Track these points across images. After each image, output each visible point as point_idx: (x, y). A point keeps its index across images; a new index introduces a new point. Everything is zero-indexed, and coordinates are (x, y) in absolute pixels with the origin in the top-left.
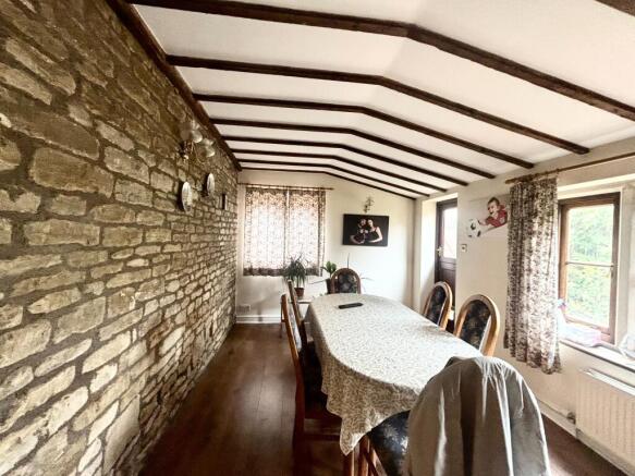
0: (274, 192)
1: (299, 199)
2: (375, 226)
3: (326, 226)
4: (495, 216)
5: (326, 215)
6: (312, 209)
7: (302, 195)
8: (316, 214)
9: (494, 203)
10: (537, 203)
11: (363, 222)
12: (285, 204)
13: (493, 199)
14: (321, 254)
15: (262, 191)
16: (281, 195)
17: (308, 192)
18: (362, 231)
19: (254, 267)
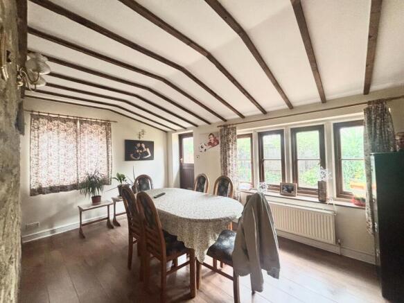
0: (65, 121)
1: (89, 128)
2: (146, 148)
3: (112, 148)
4: (212, 142)
5: (113, 140)
6: (101, 136)
7: (91, 124)
8: (105, 140)
9: (211, 136)
10: (230, 136)
11: (139, 145)
12: (76, 131)
13: (211, 134)
14: (110, 168)
15: (50, 119)
16: (72, 124)
17: (97, 123)
18: (138, 151)
19: (43, 186)
